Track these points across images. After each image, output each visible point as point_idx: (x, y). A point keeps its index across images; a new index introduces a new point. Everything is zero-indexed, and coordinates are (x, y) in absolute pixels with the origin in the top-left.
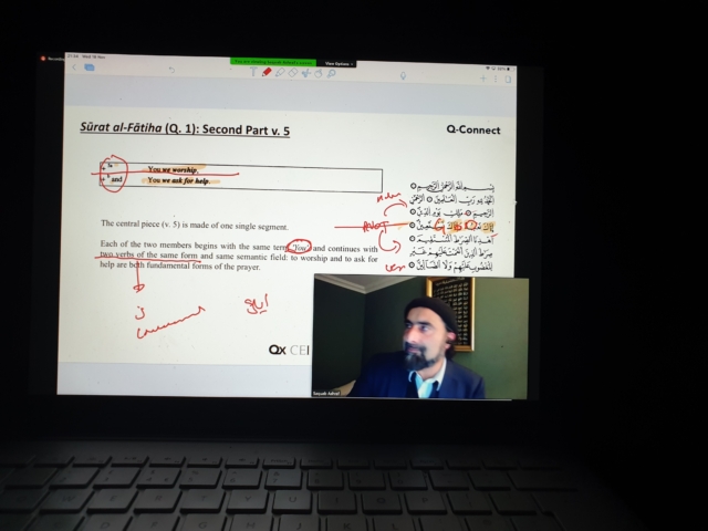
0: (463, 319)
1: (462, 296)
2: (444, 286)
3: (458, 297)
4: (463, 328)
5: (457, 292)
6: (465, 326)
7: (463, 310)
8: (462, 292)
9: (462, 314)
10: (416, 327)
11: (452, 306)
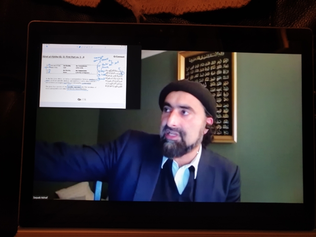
0: (223, 103)
1: (222, 75)
2: (199, 62)
3: (216, 76)
4: (222, 114)
5: (216, 70)
6: (226, 111)
7: (222, 92)
8: (222, 69)
9: (222, 97)
10: (176, 111)
11: (209, 87)
